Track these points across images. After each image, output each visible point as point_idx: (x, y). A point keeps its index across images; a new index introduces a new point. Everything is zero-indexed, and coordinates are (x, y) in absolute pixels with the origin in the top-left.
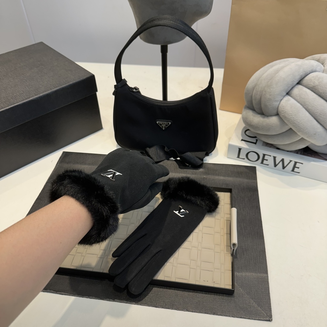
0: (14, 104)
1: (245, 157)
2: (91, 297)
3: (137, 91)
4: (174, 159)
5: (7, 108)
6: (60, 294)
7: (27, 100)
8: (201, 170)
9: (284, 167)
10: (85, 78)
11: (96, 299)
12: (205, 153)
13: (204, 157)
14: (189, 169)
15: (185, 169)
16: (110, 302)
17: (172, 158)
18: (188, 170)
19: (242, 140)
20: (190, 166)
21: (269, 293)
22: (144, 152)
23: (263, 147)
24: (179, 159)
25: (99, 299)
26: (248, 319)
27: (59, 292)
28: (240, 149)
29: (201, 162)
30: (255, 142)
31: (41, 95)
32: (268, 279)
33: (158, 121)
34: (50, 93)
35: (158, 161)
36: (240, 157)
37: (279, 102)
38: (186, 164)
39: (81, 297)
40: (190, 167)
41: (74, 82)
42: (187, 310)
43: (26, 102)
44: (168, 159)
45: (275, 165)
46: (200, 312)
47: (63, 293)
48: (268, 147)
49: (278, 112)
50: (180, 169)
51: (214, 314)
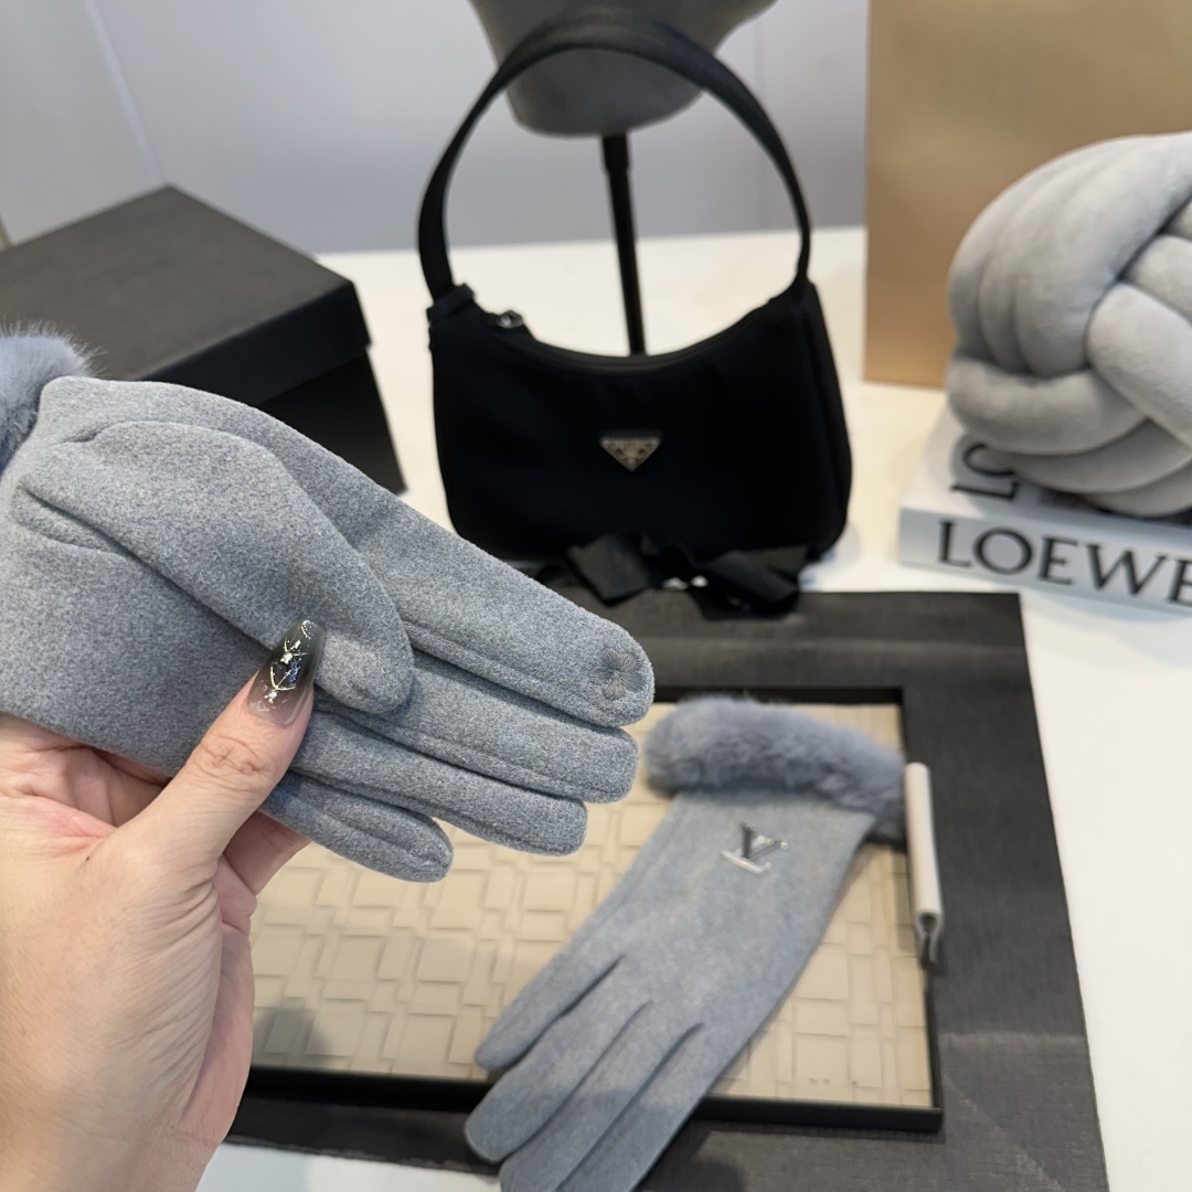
1: (969, 555)
3: (519, 324)
4: (682, 586)
8: (793, 620)
9: (1136, 587)
10: (317, 295)
12: (802, 551)
13: (802, 569)
14: (745, 619)
15: (726, 619)
17: (675, 583)
18: (737, 623)
19: (957, 488)
20: (746, 606)
21: (1096, 1120)
24: (700, 582)
28: (948, 527)
29: (787, 589)
30: (1008, 490)
32: (1087, 1057)
33: (607, 438)
35: (616, 593)
36: (952, 557)
37: (1088, 315)
38: (731, 600)
40: (745, 613)
44: (658, 587)
45: (1101, 581)
48: (1062, 506)
49: (1089, 355)
50: (706, 623)
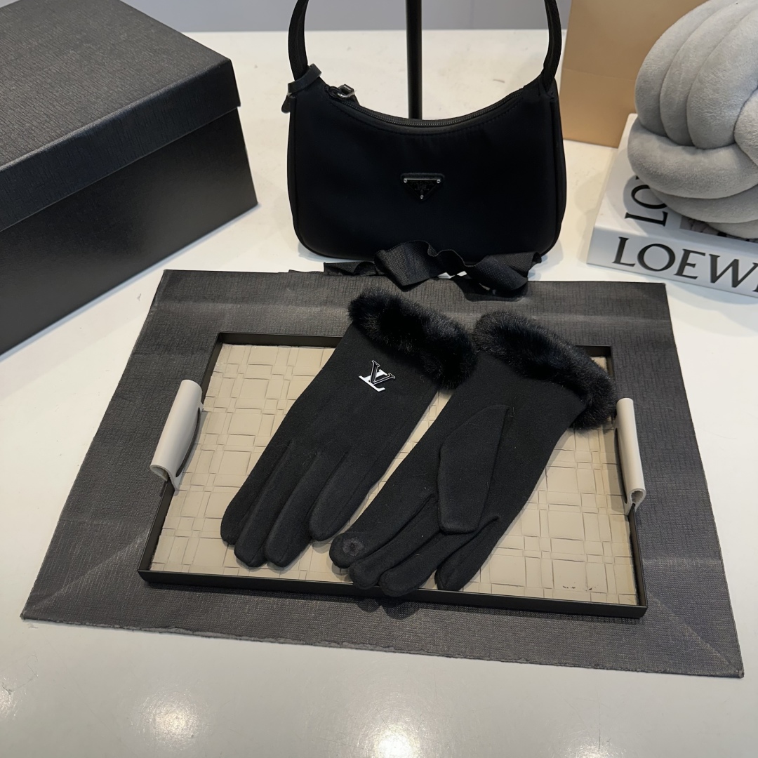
0: (28, 152)
1: (635, 261)
2: (282, 640)
3: (349, 96)
4: (450, 277)
6: (203, 636)
8: (523, 300)
9: (736, 283)
10: (206, 68)
11: (296, 644)
12: (531, 255)
13: (531, 267)
14: (493, 300)
15: (482, 300)
16: (331, 649)
17: (446, 274)
18: (488, 302)
19: (628, 216)
20: (494, 292)
21: (730, 608)
22: (373, 262)
23: (683, 230)
24: (463, 274)
25: (303, 644)
26: (682, 674)
27: (199, 633)
28: (623, 241)
29: (523, 281)
31: (98, 122)
32: (723, 572)
33: (407, 177)
34: (121, 115)
35: (410, 283)
36: (622, 261)
37: (739, 110)
38: (484, 287)
39: (257, 641)
40: (493, 295)
41: (180, 81)
42: (527, 660)
43: (60, 144)
44: (436, 278)
45: (714, 278)
46: (560, 664)
47: (210, 634)
48: (695, 230)
49: (736, 137)
50: (468, 301)
51: (596, 666)
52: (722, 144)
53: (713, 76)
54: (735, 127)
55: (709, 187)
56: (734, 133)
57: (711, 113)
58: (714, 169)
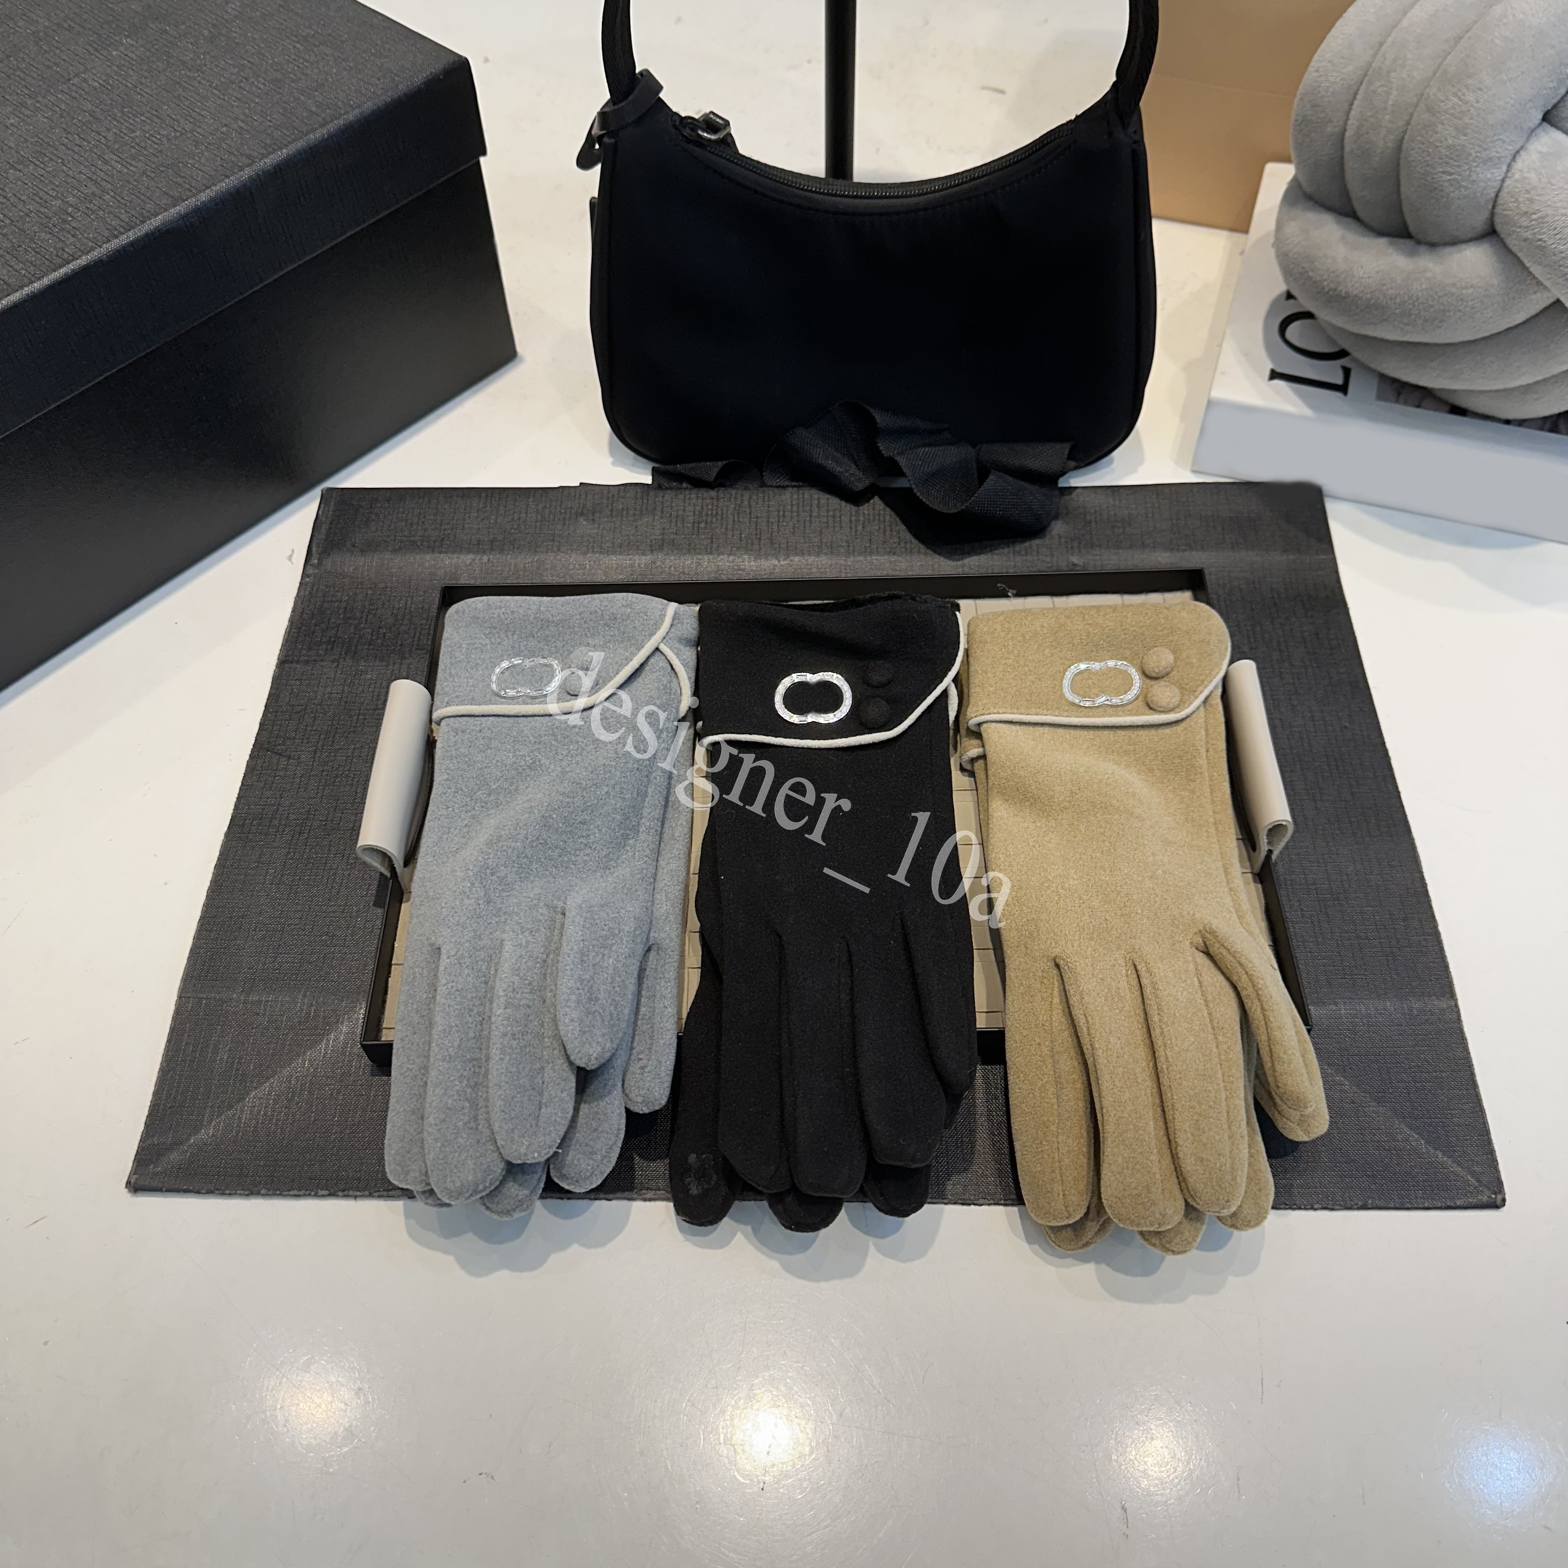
3: (721, 135)
5: (37, 286)
7: (132, 235)
19: (1274, 375)
23: (1383, 404)
30: (1339, 381)
37: (1504, 168)
48: (1405, 403)
52: (1469, 236)
53: (1455, 100)
54: (1495, 201)
55: (1442, 321)
56: (1492, 214)
57: (1451, 174)
58: (1454, 285)
